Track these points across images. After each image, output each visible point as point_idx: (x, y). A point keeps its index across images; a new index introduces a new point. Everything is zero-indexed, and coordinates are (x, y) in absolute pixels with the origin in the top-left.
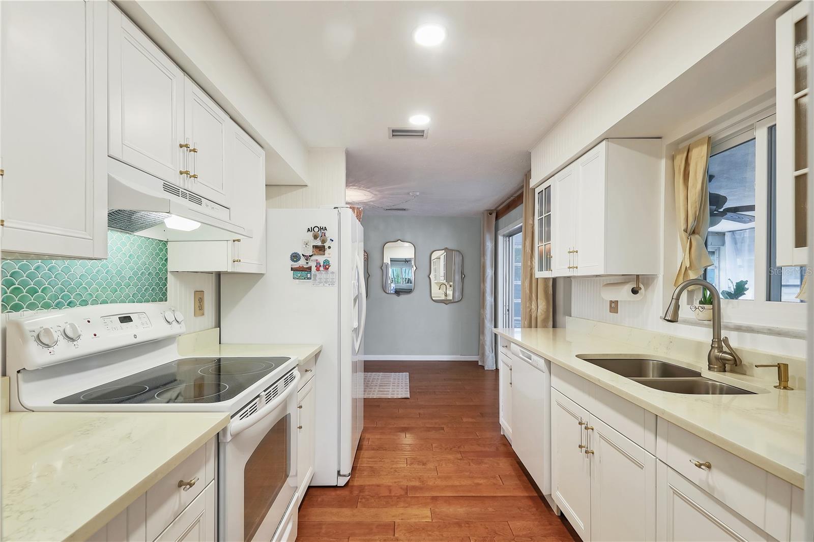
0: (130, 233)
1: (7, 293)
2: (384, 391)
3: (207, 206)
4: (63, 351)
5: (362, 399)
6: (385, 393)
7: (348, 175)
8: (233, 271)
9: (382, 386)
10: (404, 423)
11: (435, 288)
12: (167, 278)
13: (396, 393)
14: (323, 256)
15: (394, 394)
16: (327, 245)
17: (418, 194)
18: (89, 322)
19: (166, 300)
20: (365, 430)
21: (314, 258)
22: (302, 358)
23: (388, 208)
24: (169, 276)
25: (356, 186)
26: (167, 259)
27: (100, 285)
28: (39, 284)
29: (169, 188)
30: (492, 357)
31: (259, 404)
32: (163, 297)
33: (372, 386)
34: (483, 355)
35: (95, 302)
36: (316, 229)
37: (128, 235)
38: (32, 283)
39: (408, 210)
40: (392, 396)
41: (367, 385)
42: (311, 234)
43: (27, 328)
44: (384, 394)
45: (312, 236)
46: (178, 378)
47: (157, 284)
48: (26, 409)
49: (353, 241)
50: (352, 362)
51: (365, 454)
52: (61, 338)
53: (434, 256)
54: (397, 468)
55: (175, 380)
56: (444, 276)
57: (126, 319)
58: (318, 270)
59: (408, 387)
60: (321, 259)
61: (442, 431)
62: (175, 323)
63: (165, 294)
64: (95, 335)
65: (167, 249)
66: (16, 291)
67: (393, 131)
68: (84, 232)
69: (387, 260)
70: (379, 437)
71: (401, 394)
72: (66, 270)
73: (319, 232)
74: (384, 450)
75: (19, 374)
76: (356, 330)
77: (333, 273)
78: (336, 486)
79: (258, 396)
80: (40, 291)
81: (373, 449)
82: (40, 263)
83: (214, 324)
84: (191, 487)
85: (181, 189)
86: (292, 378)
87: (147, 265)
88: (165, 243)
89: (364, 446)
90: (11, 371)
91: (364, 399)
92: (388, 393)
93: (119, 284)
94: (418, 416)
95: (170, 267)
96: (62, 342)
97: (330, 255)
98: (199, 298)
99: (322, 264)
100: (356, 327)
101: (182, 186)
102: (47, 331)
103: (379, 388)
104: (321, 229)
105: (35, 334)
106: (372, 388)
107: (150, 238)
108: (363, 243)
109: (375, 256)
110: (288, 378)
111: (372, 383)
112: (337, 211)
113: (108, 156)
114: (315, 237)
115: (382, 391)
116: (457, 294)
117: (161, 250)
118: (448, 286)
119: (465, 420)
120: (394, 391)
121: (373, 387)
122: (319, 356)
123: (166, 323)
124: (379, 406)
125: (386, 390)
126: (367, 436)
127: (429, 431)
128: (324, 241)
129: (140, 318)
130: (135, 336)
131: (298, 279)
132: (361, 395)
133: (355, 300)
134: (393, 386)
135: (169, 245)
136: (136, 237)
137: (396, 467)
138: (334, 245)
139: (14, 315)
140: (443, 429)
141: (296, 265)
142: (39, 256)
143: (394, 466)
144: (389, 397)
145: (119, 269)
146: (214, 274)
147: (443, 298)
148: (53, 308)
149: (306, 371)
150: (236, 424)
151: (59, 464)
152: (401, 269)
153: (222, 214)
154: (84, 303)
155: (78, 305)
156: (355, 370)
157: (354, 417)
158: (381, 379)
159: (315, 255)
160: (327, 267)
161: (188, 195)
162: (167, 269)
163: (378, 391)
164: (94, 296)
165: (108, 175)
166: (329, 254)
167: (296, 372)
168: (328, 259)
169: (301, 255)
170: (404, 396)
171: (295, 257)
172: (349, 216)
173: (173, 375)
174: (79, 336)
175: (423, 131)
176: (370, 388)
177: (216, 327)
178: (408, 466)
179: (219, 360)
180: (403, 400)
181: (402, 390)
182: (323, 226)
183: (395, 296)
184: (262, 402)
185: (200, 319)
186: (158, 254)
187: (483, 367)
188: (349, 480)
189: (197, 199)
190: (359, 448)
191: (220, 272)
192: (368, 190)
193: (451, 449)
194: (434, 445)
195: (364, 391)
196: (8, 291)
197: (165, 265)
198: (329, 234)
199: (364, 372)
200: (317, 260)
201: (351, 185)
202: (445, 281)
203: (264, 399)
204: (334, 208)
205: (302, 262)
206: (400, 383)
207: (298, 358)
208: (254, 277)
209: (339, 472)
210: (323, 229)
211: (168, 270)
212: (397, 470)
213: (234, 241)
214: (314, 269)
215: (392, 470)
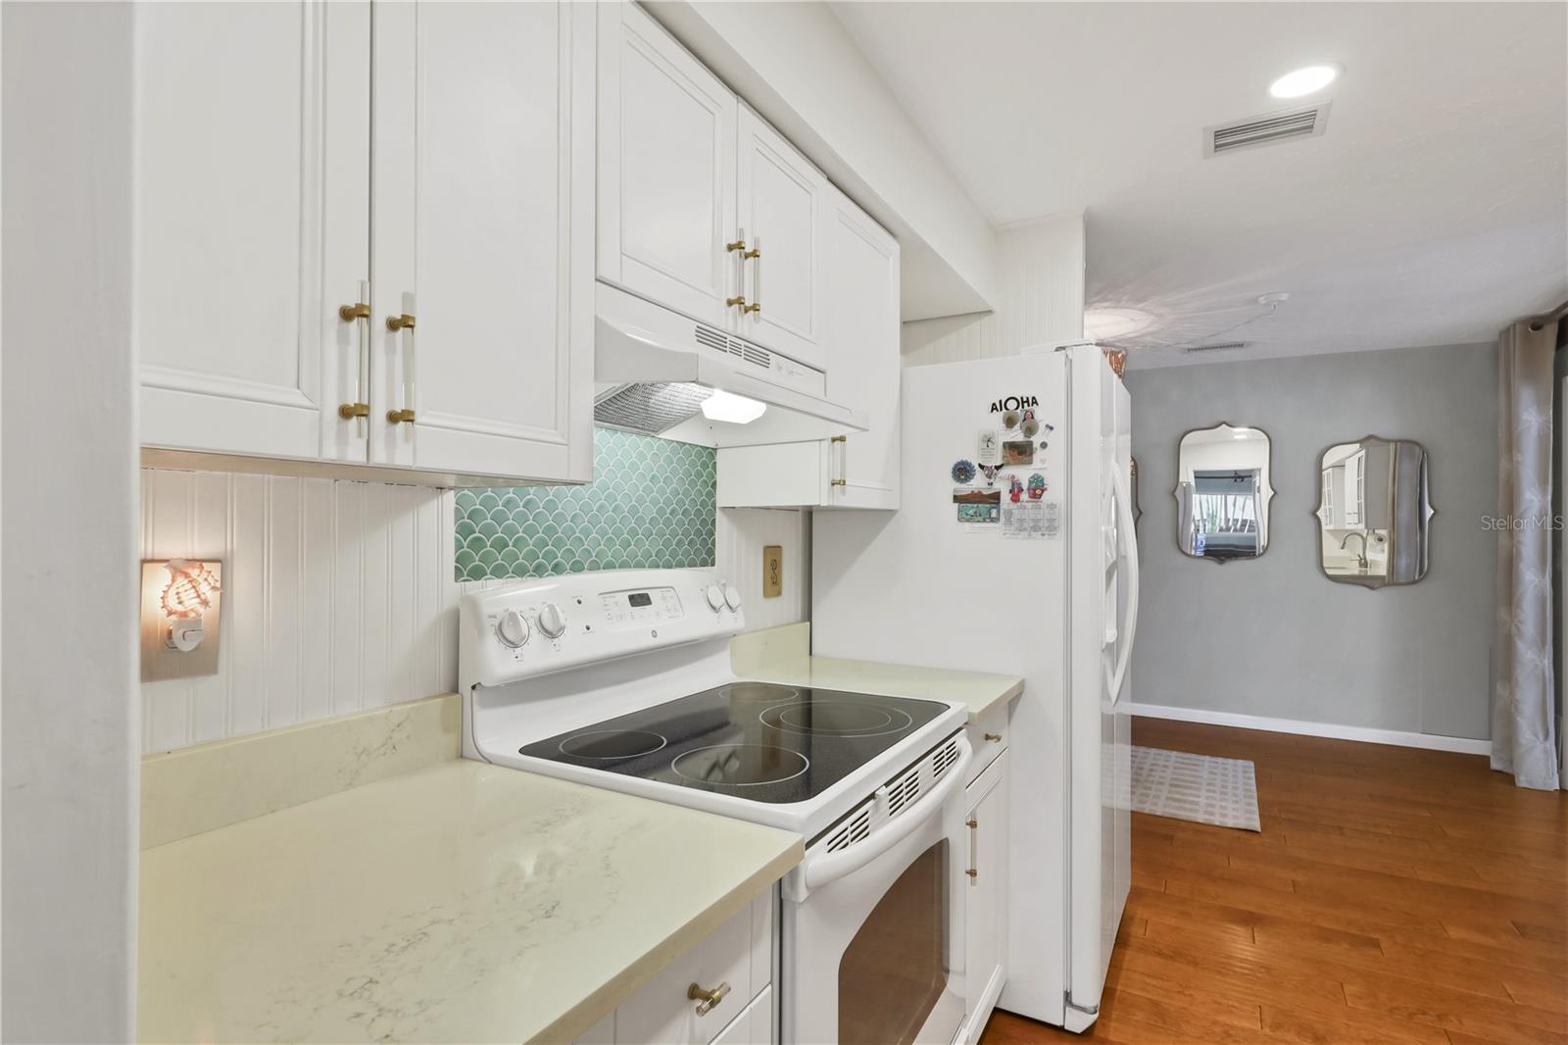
0: (653, 434)
1: (463, 547)
2: (1185, 802)
3: (780, 368)
4: (537, 656)
5: (1127, 811)
6: (1187, 806)
7: (1090, 275)
8: (831, 504)
9: (1177, 786)
10: (1248, 900)
11: (1331, 548)
12: (714, 520)
13: (1217, 810)
14: (1027, 467)
15: (1212, 814)
16: (1036, 440)
17: (1284, 297)
18: (579, 602)
19: (713, 565)
20: (1135, 895)
21: (1005, 472)
22: (976, 709)
23: (1191, 346)
24: (719, 515)
25: (1110, 300)
26: (714, 484)
27: (603, 533)
28: (510, 531)
29: (708, 336)
30: (1546, 752)
31: (873, 815)
32: (707, 558)
33: (1153, 782)
34: (1509, 741)
35: (595, 567)
36: (1012, 405)
37: (648, 439)
38: (500, 530)
39: (1250, 344)
40: (1207, 817)
41: (1138, 779)
42: (999, 415)
43: (486, 610)
44: (1185, 809)
45: (1001, 420)
46: (733, 720)
47: (699, 533)
48: (483, 756)
49: (1106, 432)
50: (1102, 714)
51: (1135, 960)
52: (534, 631)
53: (1329, 459)
54: (1232, 1027)
55: (726, 724)
56: (1359, 513)
57: (639, 600)
58: (1015, 498)
59: (1255, 802)
60: (1023, 474)
61: (1374, 952)
62: (725, 610)
63: (711, 552)
64: (588, 628)
65: (715, 463)
66: (477, 544)
67: (1218, 134)
68: (554, 431)
69: (1187, 477)
70: (1173, 922)
71: (1235, 817)
72: (550, 506)
73: (1019, 412)
74: (1189, 963)
75: (474, 693)
76: (1112, 650)
77: (1052, 506)
78: (1061, 1029)
79: (872, 796)
80: (511, 544)
81: (1160, 954)
82: (511, 495)
83: (799, 618)
84: (713, 1004)
85: (729, 338)
86: (953, 756)
87: (681, 496)
88: (712, 452)
89: (1132, 939)
90: (465, 687)
91: (1132, 812)
92: (1194, 807)
93: (633, 532)
94: (1291, 889)
95: (723, 499)
96: (536, 637)
97: (1046, 463)
98: (773, 559)
99: (1025, 486)
100: (1111, 641)
101: (730, 329)
102: (513, 617)
103: (1170, 792)
104: (1023, 402)
105: (496, 623)
106: (1150, 789)
107: (685, 444)
108: (1129, 437)
109: (1158, 467)
110: (943, 754)
111: (1149, 775)
112: (1064, 358)
113: (597, 280)
114: (1010, 422)
115: (1178, 800)
116: (1403, 563)
117: (705, 465)
118: (1371, 540)
119: (1455, 933)
120: (1212, 806)
121: (1154, 786)
122: (1017, 704)
123: (709, 610)
124: (1171, 838)
125: (1191, 798)
126: (1141, 912)
127: (1328, 940)
128: (1030, 431)
129: (664, 598)
130: (654, 634)
131: (968, 521)
132: (1124, 802)
133: (1109, 574)
134: (1209, 791)
135: (720, 457)
136: (662, 442)
137: (1228, 1022)
138: (1056, 440)
139: (473, 587)
140: (1376, 944)
141: (966, 488)
142: (509, 481)
143: (1222, 1018)
144: (1201, 818)
145: (634, 503)
146: (800, 513)
147: (1354, 570)
148: (531, 576)
149: (988, 737)
150: (820, 862)
151: (528, 866)
152: (1226, 498)
153: (809, 382)
154: (577, 568)
155: (568, 571)
156: (1108, 735)
157: (1108, 856)
158: (1175, 768)
159: (1008, 464)
160: (1038, 492)
161: (743, 347)
162: (714, 503)
163: (1168, 798)
164: (594, 555)
165: (596, 318)
166: (1043, 461)
167: (962, 741)
168: (1041, 473)
169: (977, 467)
170: (1242, 824)
171: (962, 471)
172: (1094, 367)
173: (723, 712)
174: (562, 629)
175: (1312, 115)
176: (1146, 788)
177: (803, 621)
178: (1267, 1030)
179: (808, 693)
180: (1243, 834)
181: (1236, 806)
182: (1028, 394)
183: (1211, 565)
184: (882, 811)
185: (774, 601)
186: (699, 475)
187: (1509, 778)
188: (1096, 1022)
189: (759, 355)
190: (1122, 941)
191: (811, 507)
192: (1141, 305)
193: (1411, 1016)
194: (1349, 989)
195: (1133, 793)
196: (465, 544)
197: (712, 495)
198: (1041, 414)
199: (1132, 744)
200: (1013, 477)
201: (1094, 299)
202: (1362, 526)
203: (885, 804)
204: (1057, 350)
205: (978, 483)
206: (1230, 785)
207: (967, 707)
208: (878, 518)
209: (1068, 996)
210: (1028, 401)
211: (718, 505)
212: (1232, 1032)
213: (834, 440)
214: (1005, 497)
215: (1217, 1029)
